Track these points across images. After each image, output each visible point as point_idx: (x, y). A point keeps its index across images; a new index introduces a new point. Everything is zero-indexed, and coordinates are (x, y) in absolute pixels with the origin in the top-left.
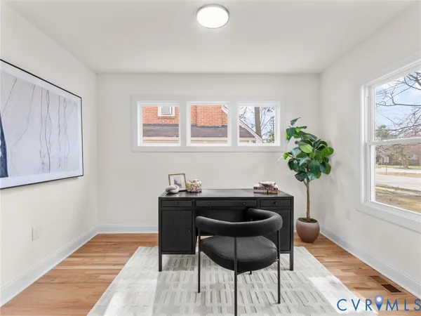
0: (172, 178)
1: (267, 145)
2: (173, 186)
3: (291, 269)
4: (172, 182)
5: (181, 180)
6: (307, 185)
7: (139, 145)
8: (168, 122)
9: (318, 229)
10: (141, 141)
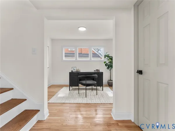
0: (73, 68)
1: (100, 59)
2: (73, 70)
3: (103, 90)
4: (73, 69)
5: (75, 68)
6: (110, 71)
7: (64, 59)
8: (72, 52)
9: (112, 82)
10: (64, 58)
